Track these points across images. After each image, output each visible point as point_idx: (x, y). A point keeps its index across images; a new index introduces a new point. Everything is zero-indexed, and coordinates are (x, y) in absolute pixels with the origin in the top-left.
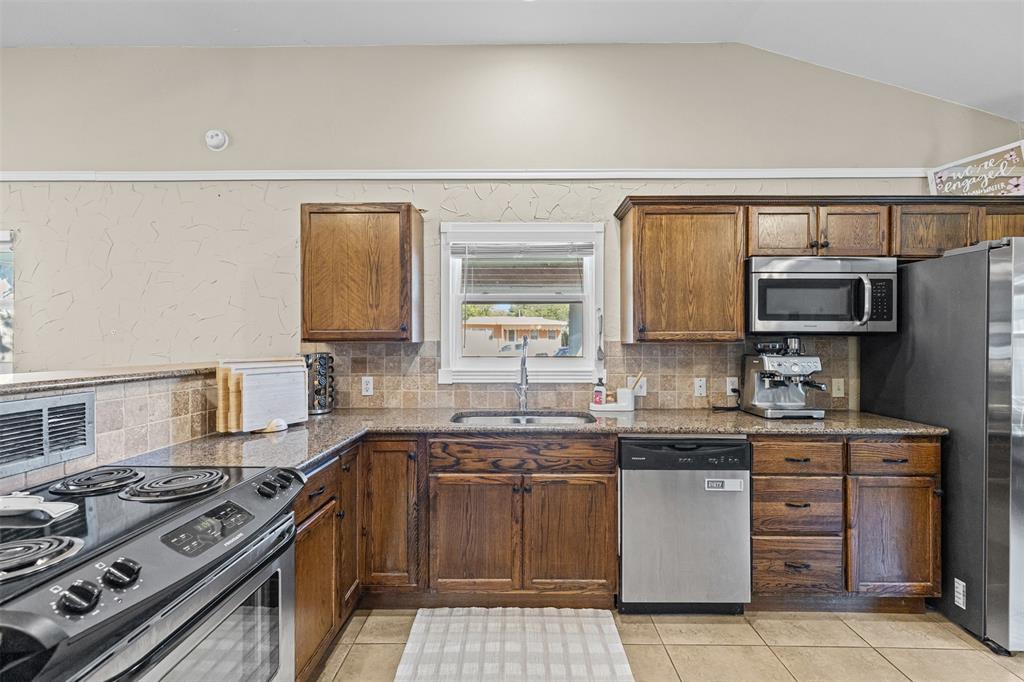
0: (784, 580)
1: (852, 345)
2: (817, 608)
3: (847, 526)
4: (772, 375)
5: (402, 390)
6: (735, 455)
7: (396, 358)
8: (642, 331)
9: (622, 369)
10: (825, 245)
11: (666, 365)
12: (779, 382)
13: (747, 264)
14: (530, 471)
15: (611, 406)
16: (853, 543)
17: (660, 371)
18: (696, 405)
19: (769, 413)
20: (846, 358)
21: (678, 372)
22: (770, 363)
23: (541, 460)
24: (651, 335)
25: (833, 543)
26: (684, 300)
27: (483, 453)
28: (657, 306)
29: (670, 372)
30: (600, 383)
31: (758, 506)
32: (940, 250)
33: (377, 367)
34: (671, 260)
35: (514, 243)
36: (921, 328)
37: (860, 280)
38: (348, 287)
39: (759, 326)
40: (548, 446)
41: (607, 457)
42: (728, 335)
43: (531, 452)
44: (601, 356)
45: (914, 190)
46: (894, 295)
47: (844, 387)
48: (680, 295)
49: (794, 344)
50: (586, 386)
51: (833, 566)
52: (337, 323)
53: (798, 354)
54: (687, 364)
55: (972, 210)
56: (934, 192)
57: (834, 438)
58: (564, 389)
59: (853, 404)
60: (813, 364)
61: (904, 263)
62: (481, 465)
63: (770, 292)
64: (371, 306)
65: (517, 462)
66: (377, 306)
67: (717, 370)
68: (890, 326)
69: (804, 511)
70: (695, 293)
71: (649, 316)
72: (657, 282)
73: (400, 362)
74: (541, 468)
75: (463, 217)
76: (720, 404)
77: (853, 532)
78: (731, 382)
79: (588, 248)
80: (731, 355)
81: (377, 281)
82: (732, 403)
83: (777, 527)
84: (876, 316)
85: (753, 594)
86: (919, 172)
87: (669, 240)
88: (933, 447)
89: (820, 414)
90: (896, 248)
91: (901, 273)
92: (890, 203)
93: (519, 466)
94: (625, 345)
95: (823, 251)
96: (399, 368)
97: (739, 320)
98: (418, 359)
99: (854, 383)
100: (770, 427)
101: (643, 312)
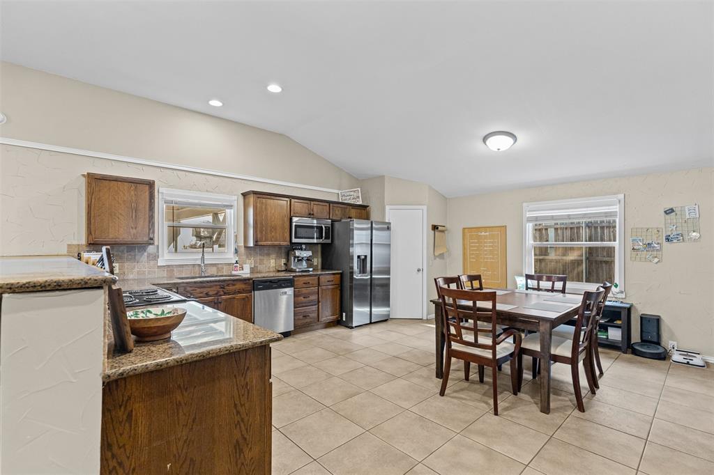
0: (303, 321)
1: (319, 248)
2: (310, 330)
3: (319, 302)
4: (298, 257)
5: (136, 270)
6: (288, 283)
7: (132, 254)
8: (256, 242)
9: (244, 257)
10: (313, 214)
11: (260, 255)
12: (300, 260)
13: (291, 219)
14: (221, 295)
15: (241, 272)
16: (320, 307)
17: (259, 258)
18: (271, 270)
19: (297, 270)
20: (318, 251)
21: (265, 258)
22: (298, 253)
23: (225, 290)
24: (260, 243)
25: (314, 308)
26: (271, 230)
27: (202, 290)
28: (261, 232)
29: (262, 258)
30: (237, 262)
31: (296, 298)
32: (341, 218)
33: (121, 258)
34: (266, 216)
35: (196, 201)
36: (337, 242)
37: (322, 227)
38: (118, 218)
39: (294, 240)
40: (228, 285)
41: (249, 288)
42: (285, 243)
43: (222, 288)
44: (236, 251)
45: (335, 199)
46: (330, 232)
47: (317, 261)
48: (269, 229)
49: (304, 247)
50: (230, 264)
51: (315, 315)
52: (111, 236)
53: (305, 250)
54: (268, 255)
55: (348, 207)
56: (341, 201)
57: (316, 275)
58: (220, 266)
59: (320, 267)
60: (309, 253)
61: (333, 221)
62: (201, 295)
63: (298, 229)
64: (132, 228)
65: (215, 292)
66: (136, 228)
67: (278, 257)
68: (329, 241)
69: (308, 299)
70: (274, 228)
71: (259, 236)
72: (261, 224)
73: (135, 255)
74: (225, 294)
75: (170, 186)
76: (280, 269)
77: (320, 304)
78: (283, 261)
79: (230, 207)
80: (283, 251)
81: (136, 216)
82: (283, 269)
83: (301, 305)
84: (325, 238)
85: (295, 327)
86: (336, 191)
87: (266, 208)
88: (339, 276)
89: (311, 269)
90: (331, 217)
91: (332, 225)
92: (329, 202)
93: (216, 294)
94: (246, 247)
95: (312, 216)
96: (135, 258)
97: (288, 239)
98: (146, 254)
99: (320, 260)
100: (297, 274)
101: (257, 235)
